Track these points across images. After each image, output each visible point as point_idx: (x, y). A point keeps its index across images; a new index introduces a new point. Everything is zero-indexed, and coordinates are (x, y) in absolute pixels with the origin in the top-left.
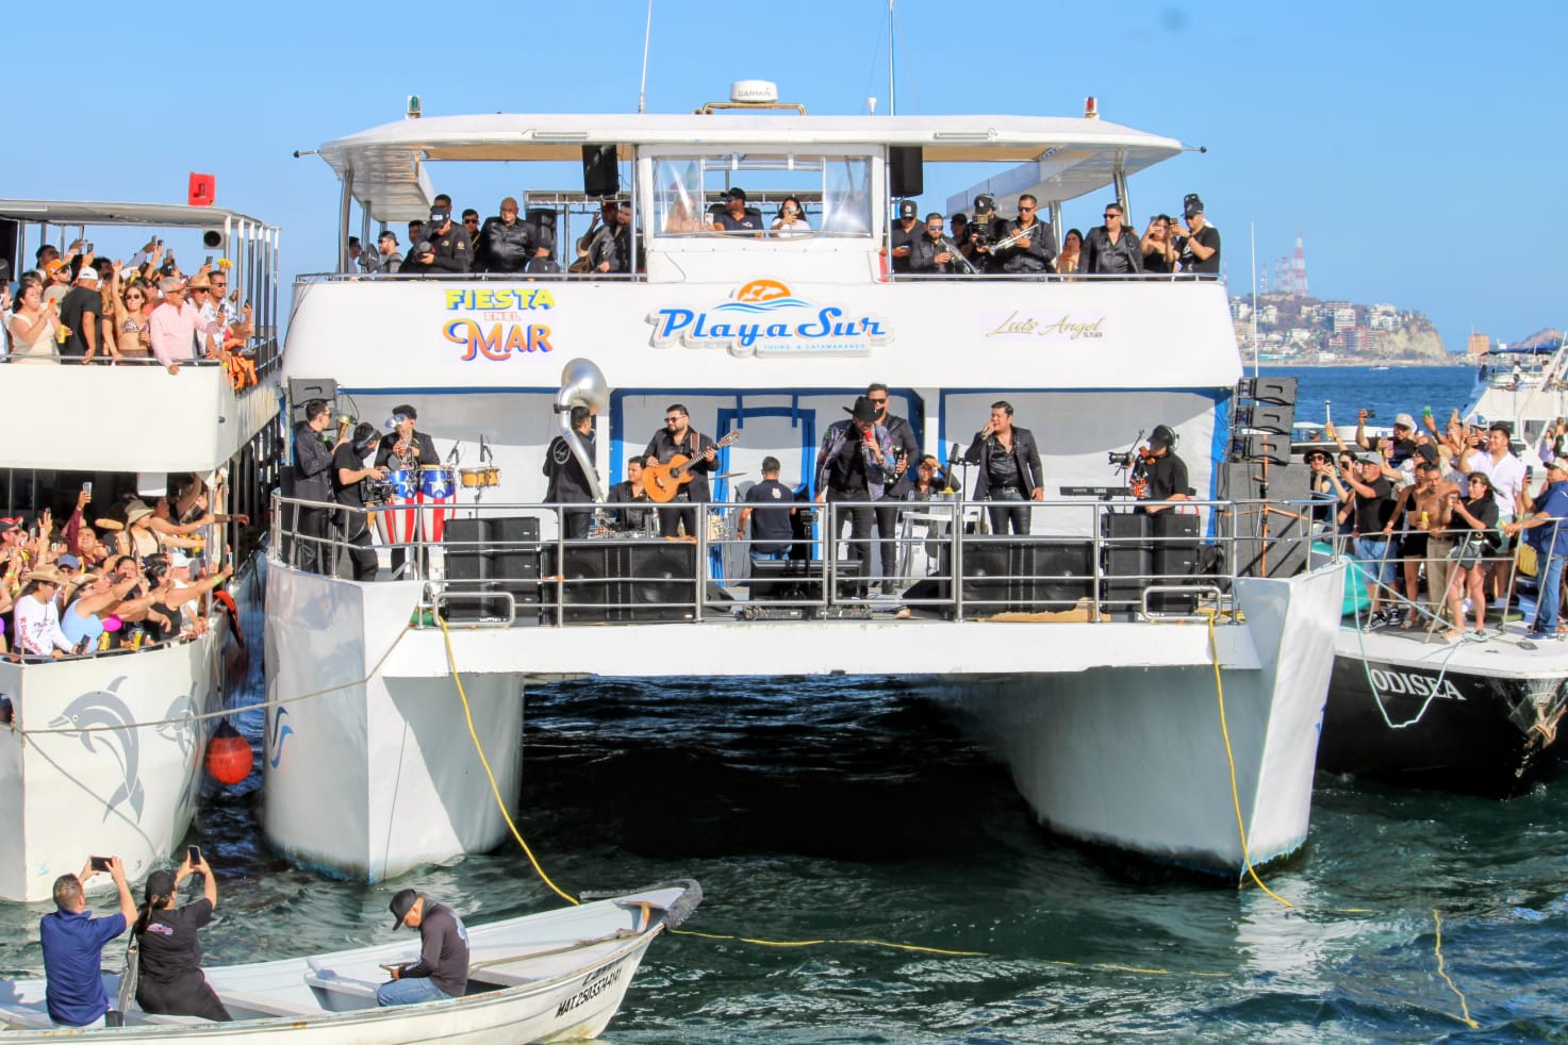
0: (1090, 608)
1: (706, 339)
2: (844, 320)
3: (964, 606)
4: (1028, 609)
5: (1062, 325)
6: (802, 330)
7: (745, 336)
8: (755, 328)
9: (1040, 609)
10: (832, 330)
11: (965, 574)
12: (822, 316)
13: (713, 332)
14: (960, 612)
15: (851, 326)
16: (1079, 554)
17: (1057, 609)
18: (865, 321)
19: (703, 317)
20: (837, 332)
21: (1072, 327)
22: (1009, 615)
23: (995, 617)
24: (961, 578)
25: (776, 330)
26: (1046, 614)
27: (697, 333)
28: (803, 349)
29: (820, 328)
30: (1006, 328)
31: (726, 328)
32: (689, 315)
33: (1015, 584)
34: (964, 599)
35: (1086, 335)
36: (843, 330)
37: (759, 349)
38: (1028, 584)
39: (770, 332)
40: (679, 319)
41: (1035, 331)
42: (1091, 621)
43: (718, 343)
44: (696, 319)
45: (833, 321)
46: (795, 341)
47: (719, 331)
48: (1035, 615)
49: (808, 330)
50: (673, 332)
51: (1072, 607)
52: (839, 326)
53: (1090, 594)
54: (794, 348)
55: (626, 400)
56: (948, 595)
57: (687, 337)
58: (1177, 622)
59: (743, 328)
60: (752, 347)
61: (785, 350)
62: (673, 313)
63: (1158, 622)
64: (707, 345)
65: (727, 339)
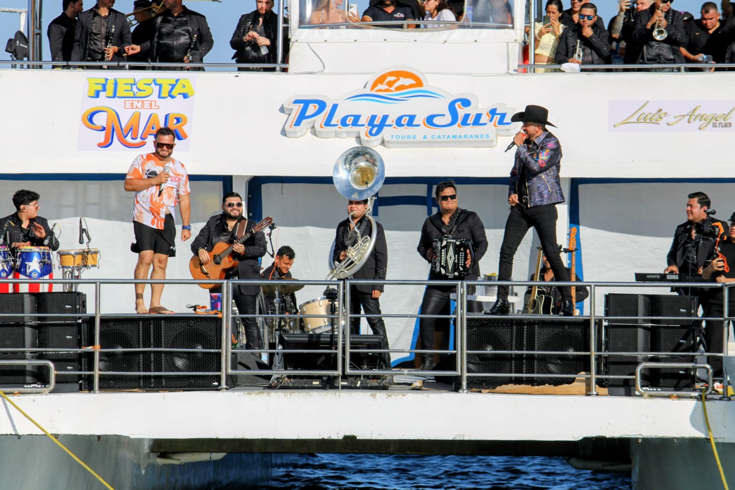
0: (588, 382)
1: (336, 128)
2: (472, 111)
3: (468, 378)
4: (531, 382)
5: (692, 116)
6: (430, 120)
7: (374, 126)
8: (385, 118)
9: (542, 382)
10: (460, 121)
11: (468, 349)
12: (452, 107)
13: (344, 122)
14: (464, 383)
15: (479, 116)
16: (578, 331)
17: (557, 382)
18: (493, 112)
19: (335, 107)
20: (464, 123)
21: (701, 117)
22: (511, 387)
23: (499, 388)
24: (465, 351)
25: (404, 121)
26: (547, 387)
27: (328, 123)
28: (429, 138)
29: (448, 119)
30: (634, 119)
31: (357, 118)
32: (322, 105)
33: (519, 358)
34: (469, 371)
35: (715, 126)
36: (470, 120)
37: (386, 139)
38: (531, 358)
39: (399, 122)
40: (312, 109)
41: (663, 122)
42: (588, 394)
43: (347, 133)
44: (328, 109)
45: (461, 112)
46: (422, 131)
47: (349, 121)
48: (536, 387)
49: (436, 121)
50: (304, 122)
51: (570, 381)
52: (467, 116)
53: (587, 369)
54: (420, 138)
55: (265, 187)
56: (454, 368)
57: (317, 127)
58: (669, 397)
59: (373, 117)
60: (380, 136)
61: (411, 140)
62: (306, 103)
63: (651, 396)
64: (337, 135)
65: (356, 129)
